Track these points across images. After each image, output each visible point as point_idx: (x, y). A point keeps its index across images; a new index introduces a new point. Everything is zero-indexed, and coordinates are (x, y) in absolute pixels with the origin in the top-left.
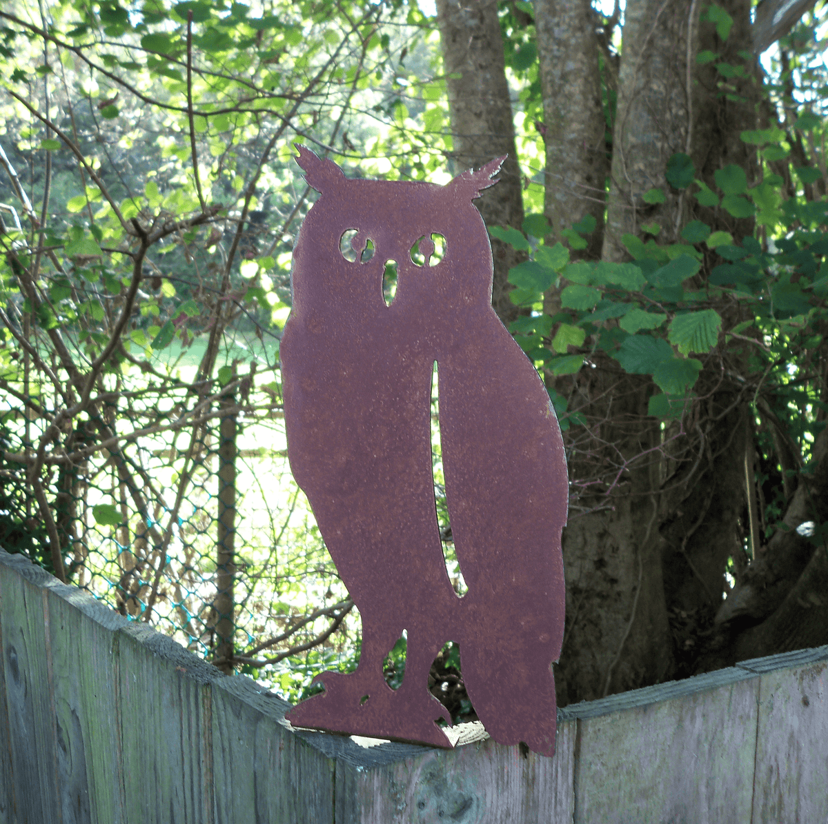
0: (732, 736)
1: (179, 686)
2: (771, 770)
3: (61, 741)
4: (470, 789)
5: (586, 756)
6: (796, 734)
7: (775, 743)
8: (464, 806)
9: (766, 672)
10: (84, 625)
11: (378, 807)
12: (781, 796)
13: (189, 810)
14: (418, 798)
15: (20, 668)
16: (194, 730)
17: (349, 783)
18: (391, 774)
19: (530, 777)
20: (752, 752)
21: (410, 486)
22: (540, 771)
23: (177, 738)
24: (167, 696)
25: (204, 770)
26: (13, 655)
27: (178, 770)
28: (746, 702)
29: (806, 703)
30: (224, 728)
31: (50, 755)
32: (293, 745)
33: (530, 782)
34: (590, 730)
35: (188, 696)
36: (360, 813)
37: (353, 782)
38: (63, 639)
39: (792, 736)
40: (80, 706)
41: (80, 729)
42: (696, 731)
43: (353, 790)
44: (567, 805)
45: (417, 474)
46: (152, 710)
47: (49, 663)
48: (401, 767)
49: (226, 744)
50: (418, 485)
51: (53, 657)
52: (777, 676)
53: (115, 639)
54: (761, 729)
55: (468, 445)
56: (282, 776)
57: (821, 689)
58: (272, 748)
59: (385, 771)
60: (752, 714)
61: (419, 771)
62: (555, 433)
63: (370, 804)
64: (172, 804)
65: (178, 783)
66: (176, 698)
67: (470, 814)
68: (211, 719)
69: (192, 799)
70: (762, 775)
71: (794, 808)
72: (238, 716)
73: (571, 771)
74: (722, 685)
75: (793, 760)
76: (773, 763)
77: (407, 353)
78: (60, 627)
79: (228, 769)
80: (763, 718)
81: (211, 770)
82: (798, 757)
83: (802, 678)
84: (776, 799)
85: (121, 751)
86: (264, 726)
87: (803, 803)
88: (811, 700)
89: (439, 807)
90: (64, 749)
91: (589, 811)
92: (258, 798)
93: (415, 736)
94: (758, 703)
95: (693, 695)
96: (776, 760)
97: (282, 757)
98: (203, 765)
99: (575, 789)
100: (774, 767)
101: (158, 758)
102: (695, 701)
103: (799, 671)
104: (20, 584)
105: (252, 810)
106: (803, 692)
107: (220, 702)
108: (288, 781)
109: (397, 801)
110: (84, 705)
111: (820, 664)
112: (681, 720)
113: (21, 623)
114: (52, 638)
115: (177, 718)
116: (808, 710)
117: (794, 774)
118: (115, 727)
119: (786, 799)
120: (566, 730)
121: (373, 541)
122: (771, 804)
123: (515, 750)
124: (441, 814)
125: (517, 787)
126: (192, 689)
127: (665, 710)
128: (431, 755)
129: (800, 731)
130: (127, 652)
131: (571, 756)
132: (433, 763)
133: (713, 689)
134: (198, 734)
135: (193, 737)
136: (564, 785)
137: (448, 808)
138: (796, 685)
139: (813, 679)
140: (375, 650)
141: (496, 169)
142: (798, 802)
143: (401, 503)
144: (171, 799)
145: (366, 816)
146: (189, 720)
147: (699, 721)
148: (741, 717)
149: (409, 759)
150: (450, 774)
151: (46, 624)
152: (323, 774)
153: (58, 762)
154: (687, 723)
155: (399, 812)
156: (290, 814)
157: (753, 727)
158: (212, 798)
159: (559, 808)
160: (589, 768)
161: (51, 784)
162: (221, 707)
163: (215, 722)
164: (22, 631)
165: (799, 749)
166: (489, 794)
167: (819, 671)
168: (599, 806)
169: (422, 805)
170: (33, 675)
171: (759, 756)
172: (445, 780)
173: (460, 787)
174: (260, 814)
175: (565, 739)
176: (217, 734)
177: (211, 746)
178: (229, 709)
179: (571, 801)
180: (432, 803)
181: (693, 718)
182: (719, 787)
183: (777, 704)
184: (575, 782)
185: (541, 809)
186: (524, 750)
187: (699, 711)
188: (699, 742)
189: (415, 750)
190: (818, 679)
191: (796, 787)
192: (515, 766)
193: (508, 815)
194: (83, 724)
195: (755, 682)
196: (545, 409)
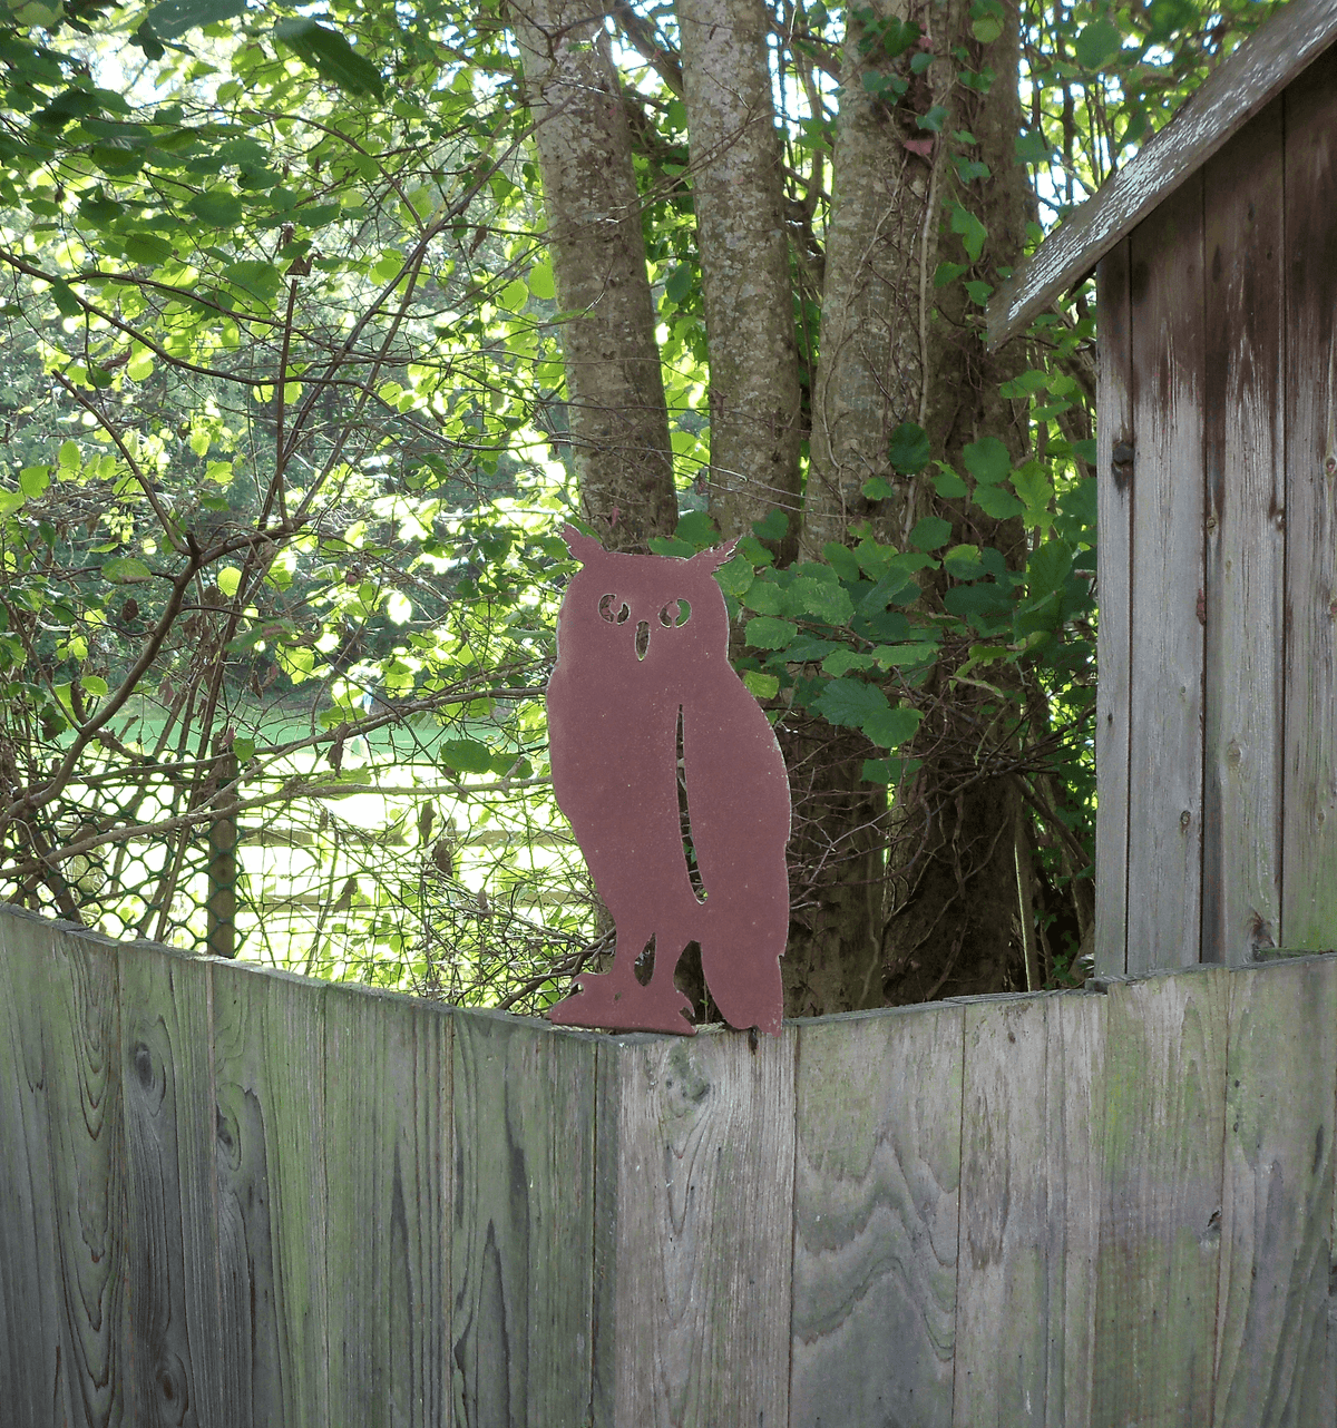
0: (939, 1060)
1: (414, 1024)
2: (979, 1101)
3: (223, 1133)
4: (709, 1075)
5: (805, 1060)
6: (1003, 1070)
7: (980, 1074)
8: (702, 1093)
9: (971, 1004)
10: (273, 990)
11: (635, 1081)
12: (990, 1129)
13: (421, 1147)
14: (667, 1077)
15: (154, 1065)
16: (432, 1061)
17: (611, 1059)
18: (646, 1053)
19: (758, 1073)
20: (959, 1081)
21: (660, 810)
22: (767, 1070)
23: (408, 1076)
24: (396, 1036)
25: (443, 1098)
26: (141, 1053)
27: (408, 1112)
28: (952, 1029)
29: (1012, 1039)
30: (469, 1052)
31: (204, 1155)
32: (551, 1044)
33: (757, 1077)
34: (809, 1035)
35: (425, 1029)
36: (622, 1084)
37: (616, 1057)
38: (235, 1013)
39: (998, 1070)
40: (260, 1083)
41: (257, 1107)
42: (905, 1051)
43: (615, 1063)
44: (789, 1104)
45: (666, 800)
46: (373, 1059)
48: (653, 1050)
49: (471, 1067)
50: (666, 810)
51: (216, 1041)
52: (982, 1007)
53: (322, 996)
54: (968, 1059)
55: (708, 775)
56: (538, 1076)
57: (1027, 1028)
58: (528, 1053)
59: (641, 1049)
60: (959, 1042)
61: (667, 1054)
62: (780, 765)
63: (629, 1077)
64: (397, 1155)
65: (407, 1124)
66: (408, 1036)
67: (709, 1098)
68: (452, 1047)
69: (427, 1133)
70: (971, 1106)
71: (1004, 1144)
72: (487, 1034)
73: (793, 1073)
74: (930, 1013)
75: (1001, 1094)
76: (981, 1095)
77: (657, 700)
78: (231, 1002)
79: (472, 1090)
80: (969, 1048)
81: (450, 1098)
82: (1006, 1094)
83: (1007, 1014)
84: (986, 1133)
86: (518, 1036)
87: (1013, 1140)
88: (1017, 1037)
89: (683, 1088)
90: (229, 1141)
91: (809, 1112)
92: (508, 1105)
93: (663, 1026)
94: (964, 1032)
96: (984, 1092)
97: (539, 1058)
98: (442, 1093)
99: (796, 1090)
100: (983, 1099)
101: (380, 1106)
102: (903, 1021)
103: (1004, 1007)
104: (163, 965)
105: (502, 1122)
106: (1009, 1028)
107: (465, 1028)
108: (545, 1078)
109: (650, 1078)
110: (268, 1080)
111: (1026, 1002)
112: (890, 1038)
113: (161, 1011)
114: (217, 1017)
115: (409, 1056)
116: (1014, 1047)
117: (1003, 1109)
119: (995, 1134)
120: (788, 1034)
121: (627, 858)
122: (980, 1135)
123: (745, 1045)
124: (684, 1095)
125: (747, 1081)
126: (432, 1021)
127: (875, 1027)
128: (677, 1041)
129: (1006, 1066)
130: (338, 1007)
131: (793, 1059)
132: (678, 1047)
133: (921, 1012)
134: (437, 1064)
135: (432, 1069)
136: (787, 1085)
137: (690, 1090)
138: (1001, 1020)
139: (1019, 1016)
140: (629, 951)
141: (732, 548)
142: (1008, 1137)
143: (652, 825)
144: (397, 1144)
145: (627, 1087)
146: (426, 1053)
147: (907, 1041)
148: (948, 1044)
149: (658, 1044)
150: (692, 1060)
151: (209, 1002)
152: (586, 1059)
153: (217, 1161)
154: (896, 1042)
155: (652, 1087)
156: (547, 1109)
157: (959, 1054)
158: (451, 1126)
159: (782, 1106)
160: (809, 1072)
162: (466, 1032)
163: (458, 1049)
164: (162, 1020)
165: (1006, 1085)
166: (724, 1084)
167: (1025, 1010)
168: (818, 1109)
169: (669, 1084)
170: (180, 1069)
171: (967, 1086)
172: (688, 1064)
173: (700, 1074)
174: (511, 1121)
175: (788, 1043)
176: (460, 1061)
177: (451, 1074)
178: (475, 1032)
179: (793, 1100)
180: (676, 1089)
181: (902, 1039)
182: (928, 1108)
183: (983, 1036)
184: (796, 1084)
185: (767, 1106)
186: (753, 1046)
187: (906, 1033)
188: (907, 1063)
189: (664, 1037)
190: (1023, 1016)
191: (1004, 1123)
192: (745, 1059)
193: (739, 1106)
194: (263, 1101)
195: (961, 1010)
196: (772, 744)
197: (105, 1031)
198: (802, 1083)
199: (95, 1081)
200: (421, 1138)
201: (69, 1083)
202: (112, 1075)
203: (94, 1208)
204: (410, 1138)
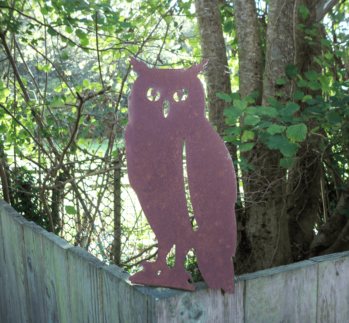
0: (307, 287)
1: (90, 270)
2: (324, 301)
3: (47, 293)
4: (202, 307)
5: (248, 295)
6: (334, 287)
7: (325, 290)
8: (199, 315)
9: (321, 262)
10: (55, 247)
11: (165, 314)
12: (328, 312)
13: (95, 319)
14: (181, 311)
15: (32, 265)
16: (96, 287)
18: (169, 301)
19: (226, 303)
20: (316, 294)
21: (176, 188)
22: (230, 301)
23: (89, 290)
24: (86, 273)
25: (100, 302)
26: (30, 260)
27: (90, 303)
28: (313, 274)
29: (337, 274)
30: (107, 286)
31: (43, 299)
32: (132, 291)
33: (226, 305)
34: (250, 284)
35: (93, 273)
36: (158, 316)
37: (155, 304)
38: (47, 253)
39: (332, 288)
40: (54, 279)
41: (54, 287)
42: (293, 285)
43: (154, 307)
44: (241, 314)
45: (178, 183)
46: (81, 280)
47: (43, 263)
48: (173, 298)
49: (108, 292)
50: (178, 188)
51: (44, 261)
52: (325, 263)
53: (67, 252)
54: (319, 284)
55: (197, 171)
56: (128, 303)
57: (343, 269)
58: (125, 292)
59: (167, 300)
60: (316, 278)
61: (181, 300)
62: (231, 166)
63: (161, 313)
64: (88, 316)
65: (90, 308)
66: (89, 274)
67: (202, 318)
68: (102, 282)
69: (96, 314)
70: (320, 303)
71: (333, 316)
72: (112, 280)
73: (242, 301)
74: (303, 267)
75: (333, 297)
76: (325, 298)
77: (173, 136)
78: (46, 248)
79: (109, 301)
80: (320, 280)
81: (102, 302)
82: (335, 296)
83: (336, 264)
84: (326, 313)
85: (70, 296)
86: (121, 284)
87: (337, 314)
88: (339, 273)
89: (189, 315)
90: (49, 297)
91: (250, 317)
92: (120, 312)
94: (318, 274)
95: (291, 271)
96: (326, 297)
97: (128, 296)
98: (99, 300)
99: (244, 308)
100: (325, 300)
101: (83, 299)
102: (292, 273)
103: (334, 261)
104: (31, 233)
105: (118, 317)
106: (336, 270)
107: (105, 275)
108: (131, 305)
109: (172, 312)
110: (56, 279)
111: (343, 259)
112: (286, 281)
113: (32, 248)
114: (44, 253)
115: (89, 282)
116: (338, 277)
117: (333, 303)
118: (67, 286)
119: (330, 312)
120: (240, 285)
121: (161, 210)
122: (324, 314)
123: (219, 292)
124: (190, 317)
125: (220, 307)
126: (95, 271)
127: (280, 277)
128: (186, 294)
129: (335, 285)
130: (71, 257)
131: (242, 295)
132: (186, 297)
133: (299, 268)
134: (97, 288)
135: (96, 289)
136: (240, 306)
137: (193, 315)
138: (333, 267)
139: (340, 264)
140: (163, 252)
141: (206, 63)
142: (335, 314)
143: (172, 195)
144: (88, 315)
145: (160, 318)
146: (94, 283)
147: (294, 281)
148: (311, 280)
149: (177, 295)
150: (193, 301)
151: (41, 248)
152: (144, 302)
153: (47, 302)
154: (289, 282)
155: (173, 317)
156: (132, 318)
157: (316, 283)
158: (103, 314)
159: (238, 316)
160: (250, 300)
161: (44, 311)
162: (106, 277)
163: (104, 283)
164: (33, 251)
165: (335, 293)
166: (209, 310)
167: (343, 261)
168: (254, 315)
169: (182, 314)
170: (37, 268)
171: (319, 295)
172: (191, 304)
173: (197, 306)
174: (121, 318)
175: (240, 288)
176: (104, 288)
177: (102, 293)
178: (109, 278)
179: (242, 312)
180: (186, 313)
181: (291, 280)
182: (302, 307)
183: (326, 274)
184: (244, 305)
185: (230, 316)
186: (223, 292)
187: (294, 277)
188: (294, 290)
189: (179, 292)
190: (342, 264)
191: (334, 308)
192: (220, 298)
193: (217, 318)
194: (55, 286)
195: (316, 266)
196: (227, 156)
197: (22, 251)
198: (246, 305)
199: (22, 266)
200: (94, 315)
201: (18, 264)
202: (25, 266)
203: (25, 306)
204: (92, 314)
